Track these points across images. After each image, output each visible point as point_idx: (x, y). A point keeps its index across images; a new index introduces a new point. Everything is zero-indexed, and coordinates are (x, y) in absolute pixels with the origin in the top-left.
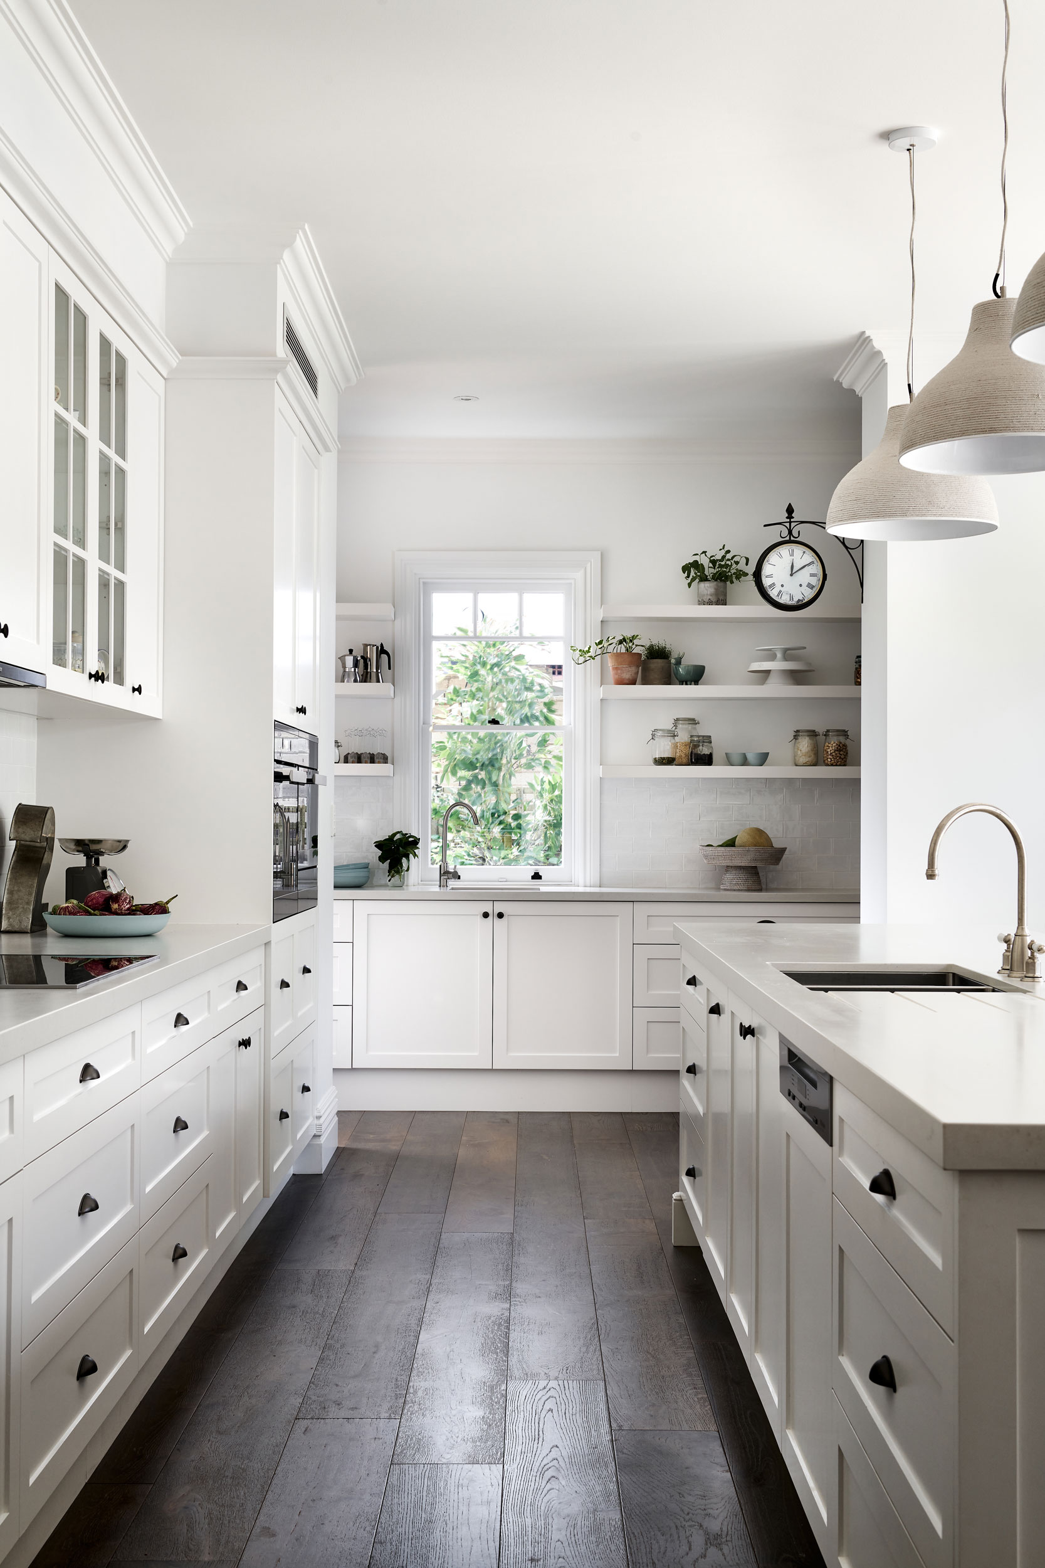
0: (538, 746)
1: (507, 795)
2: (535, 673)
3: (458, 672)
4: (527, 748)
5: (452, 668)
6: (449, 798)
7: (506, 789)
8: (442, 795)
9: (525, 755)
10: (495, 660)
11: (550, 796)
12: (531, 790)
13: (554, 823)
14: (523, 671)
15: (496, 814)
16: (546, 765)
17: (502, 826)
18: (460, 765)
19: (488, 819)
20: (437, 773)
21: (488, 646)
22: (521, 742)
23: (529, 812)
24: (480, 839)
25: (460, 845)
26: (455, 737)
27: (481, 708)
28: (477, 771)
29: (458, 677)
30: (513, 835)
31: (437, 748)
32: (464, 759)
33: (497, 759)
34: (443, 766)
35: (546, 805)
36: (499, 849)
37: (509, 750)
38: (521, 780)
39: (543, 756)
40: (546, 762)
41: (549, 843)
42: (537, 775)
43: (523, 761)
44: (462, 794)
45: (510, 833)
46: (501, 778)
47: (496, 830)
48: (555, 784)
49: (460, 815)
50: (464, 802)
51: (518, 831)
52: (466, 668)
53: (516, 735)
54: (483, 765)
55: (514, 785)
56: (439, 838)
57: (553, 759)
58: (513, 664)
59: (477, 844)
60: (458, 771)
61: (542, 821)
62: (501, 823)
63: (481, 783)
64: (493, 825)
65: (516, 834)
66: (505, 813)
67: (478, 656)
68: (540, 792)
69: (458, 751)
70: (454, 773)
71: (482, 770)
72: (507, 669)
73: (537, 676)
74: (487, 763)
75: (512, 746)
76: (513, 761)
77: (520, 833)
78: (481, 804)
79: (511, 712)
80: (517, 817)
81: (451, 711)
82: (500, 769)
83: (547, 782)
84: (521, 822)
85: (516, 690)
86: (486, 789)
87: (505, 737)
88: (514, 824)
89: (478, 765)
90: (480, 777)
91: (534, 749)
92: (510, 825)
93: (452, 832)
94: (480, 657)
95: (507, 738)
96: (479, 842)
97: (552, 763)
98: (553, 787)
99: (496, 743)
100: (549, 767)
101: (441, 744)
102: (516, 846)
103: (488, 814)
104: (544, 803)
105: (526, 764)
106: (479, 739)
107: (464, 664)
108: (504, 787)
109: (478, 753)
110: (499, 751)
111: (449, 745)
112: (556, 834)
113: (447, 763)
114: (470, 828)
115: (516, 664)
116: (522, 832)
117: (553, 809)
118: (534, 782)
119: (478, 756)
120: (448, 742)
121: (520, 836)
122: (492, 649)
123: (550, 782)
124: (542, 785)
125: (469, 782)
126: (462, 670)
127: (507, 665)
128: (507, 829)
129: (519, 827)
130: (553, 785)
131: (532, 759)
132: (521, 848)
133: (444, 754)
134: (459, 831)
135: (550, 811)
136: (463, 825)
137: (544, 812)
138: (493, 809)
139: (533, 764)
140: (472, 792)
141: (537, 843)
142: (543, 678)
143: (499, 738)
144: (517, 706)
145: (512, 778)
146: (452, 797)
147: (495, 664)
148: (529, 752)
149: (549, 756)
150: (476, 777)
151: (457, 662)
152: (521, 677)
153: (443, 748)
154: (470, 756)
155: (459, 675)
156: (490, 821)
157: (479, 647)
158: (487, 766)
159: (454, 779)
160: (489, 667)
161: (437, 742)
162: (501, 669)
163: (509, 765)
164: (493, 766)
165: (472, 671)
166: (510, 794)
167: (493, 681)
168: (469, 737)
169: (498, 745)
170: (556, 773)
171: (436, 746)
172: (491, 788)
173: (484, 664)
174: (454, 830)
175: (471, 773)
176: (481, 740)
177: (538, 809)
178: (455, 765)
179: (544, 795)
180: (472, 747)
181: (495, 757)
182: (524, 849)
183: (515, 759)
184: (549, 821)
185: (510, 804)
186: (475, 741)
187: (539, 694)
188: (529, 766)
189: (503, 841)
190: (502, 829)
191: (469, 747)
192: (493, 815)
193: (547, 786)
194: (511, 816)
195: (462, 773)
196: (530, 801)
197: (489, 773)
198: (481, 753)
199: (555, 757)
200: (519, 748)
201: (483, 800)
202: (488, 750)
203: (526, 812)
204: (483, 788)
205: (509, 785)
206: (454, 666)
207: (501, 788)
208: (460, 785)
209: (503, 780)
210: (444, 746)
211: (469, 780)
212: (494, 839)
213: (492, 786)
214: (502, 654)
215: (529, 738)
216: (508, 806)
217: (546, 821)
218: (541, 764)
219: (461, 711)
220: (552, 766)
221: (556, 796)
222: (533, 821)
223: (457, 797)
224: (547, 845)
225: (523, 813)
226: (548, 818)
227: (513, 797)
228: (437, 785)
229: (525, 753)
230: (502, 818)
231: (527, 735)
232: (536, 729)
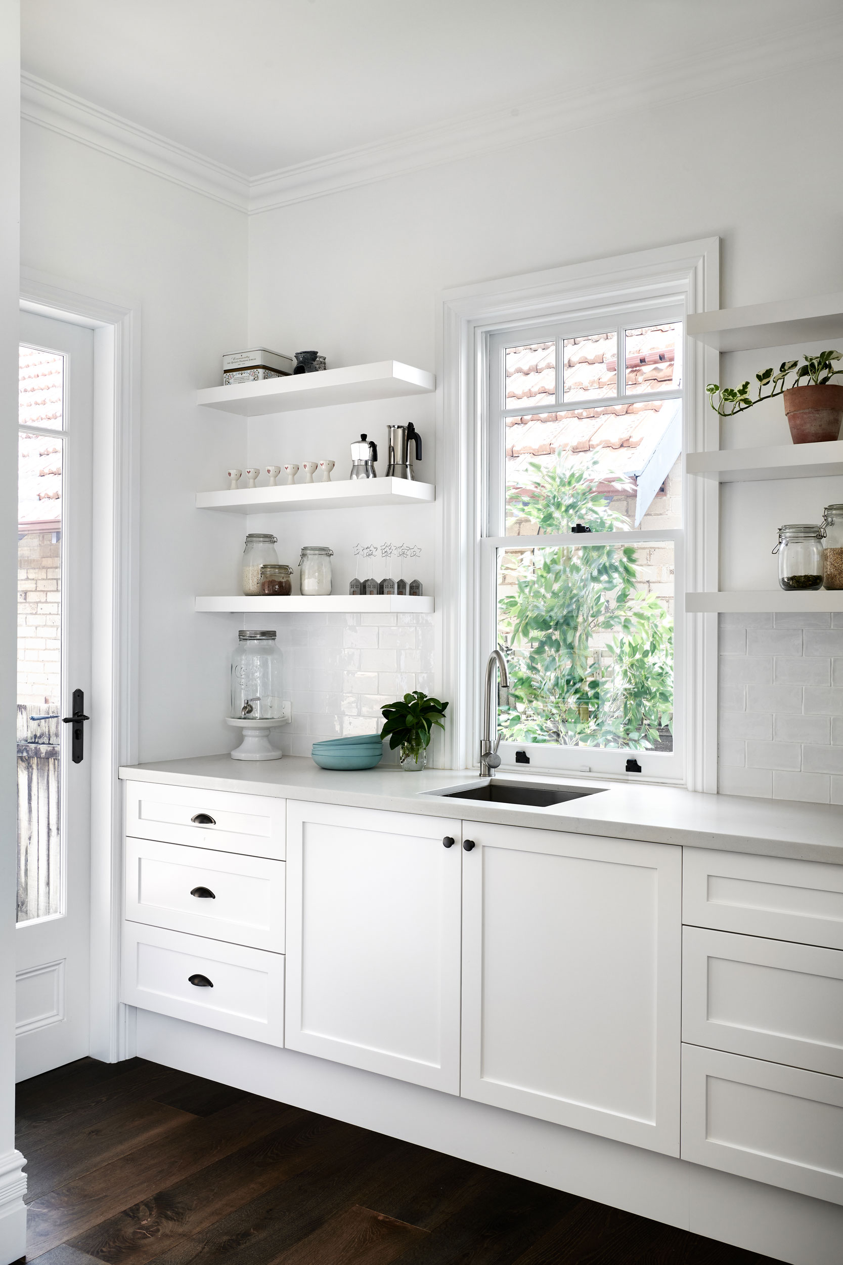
0: (618, 601)
1: (583, 659)
2: (614, 516)
3: (530, 515)
4: (606, 603)
5: (523, 510)
6: (520, 662)
7: (582, 652)
8: (513, 658)
9: (603, 612)
10: (571, 501)
11: (631, 660)
12: (610, 653)
13: (635, 693)
14: (601, 514)
15: (572, 682)
16: (626, 624)
17: (578, 696)
18: (533, 624)
19: (563, 688)
20: (507, 633)
21: (563, 484)
22: (599, 597)
23: (607, 679)
24: (554, 711)
25: (532, 718)
26: (527, 590)
27: (555, 557)
28: (551, 631)
29: (530, 521)
30: (590, 706)
31: (507, 604)
32: (537, 617)
33: (573, 616)
34: (513, 625)
35: (626, 671)
36: (575, 722)
37: (585, 606)
38: (599, 641)
39: (622, 613)
40: (627, 621)
41: (630, 716)
42: (616, 635)
43: (601, 619)
44: (534, 658)
45: (587, 704)
46: (577, 638)
47: (572, 700)
48: (636, 646)
49: (532, 683)
50: (536, 666)
51: (596, 701)
52: (539, 510)
53: (593, 588)
54: (557, 624)
55: (591, 647)
56: (509, 709)
57: (634, 617)
58: (590, 505)
59: (550, 716)
60: (530, 630)
61: (622, 690)
62: (576, 692)
63: (555, 645)
64: (568, 694)
65: (593, 705)
66: (581, 680)
67: (552, 496)
68: (620, 656)
69: (530, 608)
70: (526, 633)
71: (556, 629)
72: (583, 511)
73: (616, 519)
74: (561, 621)
75: (589, 601)
76: (590, 619)
77: (597, 704)
78: (555, 669)
79: (587, 562)
80: (594, 685)
81: (522, 560)
82: (575, 629)
83: (627, 643)
84: (599, 691)
86: (561, 652)
87: (581, 591)
88: (591, 693)
89: (551, 624)
90: (554, 638)
91: (613, 604)
92: (587, 694)
93: (524, 703)
94: (554, 497)
95: (583, 593)
96: (553, 714)
97: (632, 622)
98: (634, 650)
99: (571, 598)
100: (629, 626)
101: (512, 599)
102: (594, 718)
103: (563, 681)
104: (624, 668)
105: (604, 623)
106: (553, 593)
107: (536, 506)
108: (580, 649)
109: (552, 610)
110: (574, 607)
111: (520, 600)
112: (637, 704)
113: (518, 621)
114: (543, 697)
115: (593, 505)
116: (600, 702)
117: (634, 675)
118: (613, 644)
119: (552, 614)
120: (519, 597)
121: (598, 707)
122: (567, 488)
123: (630, 644)
124: (621, 647)
125: (542, 644)
126: (535, 512)
127: (584, 506)
128: (584, 699)
129: (596, 696)
130: (633, 648)
131: (611, 617)
132: (599, 721)
133: (515, 610)
134: (531, 702)
135: (630, 678)
136: (535, 695)
137: (623, 679)
138: (568, 675)
139: (612, 622)
140: (545, 655)
141: (616, 715)
142: (623, 522)
143: (575, 592)
144: (595, 554)
145: (589, 638)
146: (524, 661)
147: (570, 505)
148: (607, 608)
149: (629, 613)
150: (549, 637)
151: (529, 503)
152: (599, 521)
153: (514, 604)
154: (543, 614)
155: (531, 518)
156: (565, 690)
157: (552, 486)
158: (562, 624)
159: (526, 640)
160: (563, 509)
161: (507, 597)
162: (577, 511)
163: (586, 624)
164: (568, 624)
165: (545, 513)
166: (586, 658)
167: (568, 525)
168: (542, 591)
169: (574, 600)
170: (637, 633)
171: (506, 601)
172: (566, 651)
173: (558, 506)
174: (525, 700)
175: (544, 633)
176: (555, 595)
177: (617, 675)
178: (527, 624)
179: (623, 658)
180: (545, 602)
181: (570, 615)
182: (602, 722)
183: (592, 616)
184: (630, 689)
185: (586, 670)
186: (549, 596)
188: (608, 625)
189: (579, 714)
190: (578, 699)
191: (542, 603)
192: (568, 682)
193: (627, 649)
194: (588, 683)
195: (535, 633)
196: (609, 667)
197: (564, 634)
198: (556, 610)
199: (635, 614)
200: (596, 604)
201: (558, 664)
202: (563, 606)
203: (604, 679)
204: (557, 651)
205: (586, 648)
206: (526, 508)
207: (577, 651)
208: (532, 648)
209: (579, 641)
210: (515, 601)
211: (542, 641)
212: (569, 711)
213: (567, 649)
214: (578, 494)
215: (608, 593)
216: (584, 672)
217: (626, 690)
218: (620, 623)
219: (534, 561)
220: (632, 624)
221: (637, 660)
222: (612, 690)
223: (529, 661)
224: (627, 718)
225: (601, 681)
226: (628, 686)
227: (590, 661)
228: (507, 647)
229: (603, 609)
230: (577, 686)
231: (605, 589)
232: (615, 581)
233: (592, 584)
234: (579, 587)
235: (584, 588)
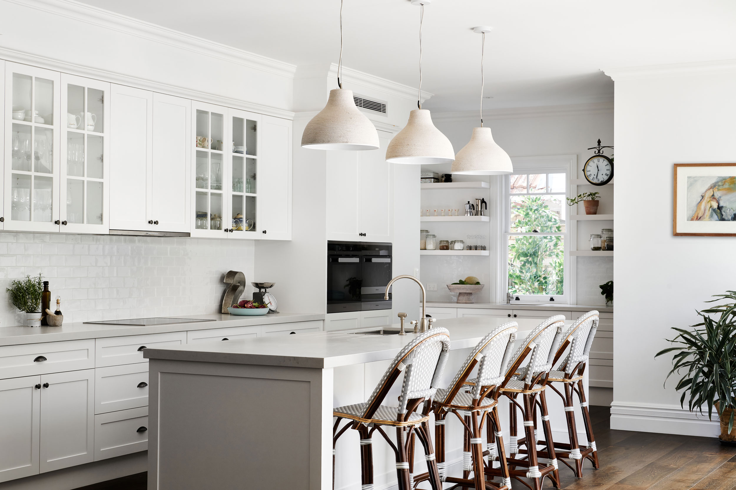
0: (554, 246)
1: (541, 268)
2: (553, 214)
3: (520, 213)
4: (549, 247)
5: (518, 211)
6: (517, 270)
7: (540, 266)
8: (514, 268)
9: (548, 250)
10: (536, 208)
11: (559, 269)
12: (551, 266)
13: (561, 281)
14: (548, 213)
15: (536, 277)
16: (557, 255)
17: (539, 282)
18: (521, 255)
19: (533, 279)
20: (512, 258)
21: (533, 201)
22: (547, 245)
23: (550, 276)
24: (530, 288)
25: (521, 291)
26: (519, 242)
27: (530, 229)
28: (528, 257)
29: (520, 215)
30: (543, 286)
31: (511, 247)
32: (523, 252)
33: (537, 252)
34: (514, 255)
35: (557, 273)
36: (537, 293)
37: (541, 248)
38: (547, 261)
39: (556, 251)
40: (557, 254)
41: (558, 290)
42: (553, 259)
43: (548, 253)
44: (522, 268)
45: (542, 285)
46: (538, 260)
47: (536, 284)
48: (561, 263)
49: (521, 277)
50: (523, 271)
51: (545, 284)
52: (524, 211)
53: (544, 241)
54: (531, 255)
55: (544, 264)
56: (512, 287)
57: (560, 252)
58: (543, 209)
59: (528, 290)
60: (520, 257)
61: (555, 280)
62: (538, 281)
63: (530, 263)
64: (535, 282)
65: (544, 286)
66: (540, 276)
67: (529, 206)
68: (555, 267)
69: (520, 249)
70: (519, 258)
71: (530, 257)
72: (541, 212)
73: (553, 215)
74: (532, 254)
75: (543, 246)
76: (543, 253)
77: (546, 285)
78: (530, 272)
79: (542, 231)
80: (545, 278)
81: (517, 230)
82: (538, 257)
83: (558, 262)
84: (547, 280)
85: (545, 221)
86: (532, 266)
87: (540, 242)
88: (544, 281)
89: (528, 255)
90: (529, 260)
91: (552, 247)
92: (542, 282)
93: (518, 285)
94: (530, 206)
95: (540, 243)
96: (529, 289)
97: (560, 254)
98: (560, 265)
99: (536, 245)
100: (558, 256)
101: (513, 245)
102: (545, 291)
103: (533, 277)
104: (556, 272)
105: (549, 254)
106: (529, 243)
107: (523, 210)
108: (539, 264)
109: (529, 249)
110: (537, 248)
111: (516, 246)
112: (561, 286)
113: (516, 254)
114: (525, 283)
115: (544, 209)
116: (547, 285)
117: (560, 274)
118: (552, 263)
119: (529, 251)
120: (516, 244)
121: (546, 287)
122: (535, 203)
123: (559, 263)
124: (555, 264)
125: (525, 263)
126: (522, 212)
127: (541, 210)
128: (541, 284)
129: (546, 282)
130: (560, 264)
131: (551, 252)
132: (547, 292)
133: (514, 250)
134: (521, 285)
135: (559, 276)
136: (522, 282)
137: (556, 276)
138: (535, 274)
139: (552, 254)
140: (526, 267)
141: (553, 290)
142: (556, 216)
143: (537, 242)
144: (545, 228)
145: (543, 260)
146: (518, 269)
147: (536, 209)
148: (550, 249)
149: (558, 251)
150: (528, 260)
151: (520, 209)
152: (547, 215)
153: (514, 247)
154: (525, 251)
155: (521, 214)
156: (534, 280)
157: (529, 202)
158: (533, 255)
159: (519, 261)
160: (533, 211)
161: (511, 245)
162: (538, 212)
163: (542, 255)
164: (535, 255)
165: (526, 213)
166: (542, 268)
167: (535, 217)
168: (525, 242)
169: (537, 246)
170: (561, 258)
171: (511, 246)
172: (534, 265)
173: (531, 210)
174: (518, 284)
175: (526, 258)
176: (530, 244)
177: (554, 274)
178: (519, 255)
179: (556, 268)
180: (526, 247)
181: (536, 251)
182: (548, 292)
183: (544, 252)
184: (558, 280)
185: (542, 272)
186: (527, 244)
187: (554, 223)
188: (550, 255)
189: (539, 289)
190: (539, 283)
191: (525, 247)
192: (535, 277)
193: (557, 264)
194: (542, 278)
195: (522, 258)
196: (550, 271)
197: (533, 258)
198: (530, 249)
199: (561, 251)
200: (546, 247)
201: (531, 270)
202: (533, 248)
203: (549, 276)
204: (531, 265)
205: (542, 264)
206: (519, 210)
207: (538, 265)
208: (521, 264)
209: (539, 261)
210: (515, 246)
211: (525, 261)
212: (535, 288)
213: (535, 264)
214: (539, 205)
215: (550, 243)
216: (541, 273)
217: (557, 280)
218: (555, 255)
219: (522, 231)
220: (559, 255)
221: (561, 269)
222: (552, 280)
223: (520, 269)
224: (558, 291)
225: (547, 277)
226: (558, 279)
227: (543, 269)
228: (511, 264)
229: (548, 249)
230: (538, 279)
231: (549, 241)
232: (553, 238)
233: (544, 240)
234: (539, 241)
235: (541, 241)
